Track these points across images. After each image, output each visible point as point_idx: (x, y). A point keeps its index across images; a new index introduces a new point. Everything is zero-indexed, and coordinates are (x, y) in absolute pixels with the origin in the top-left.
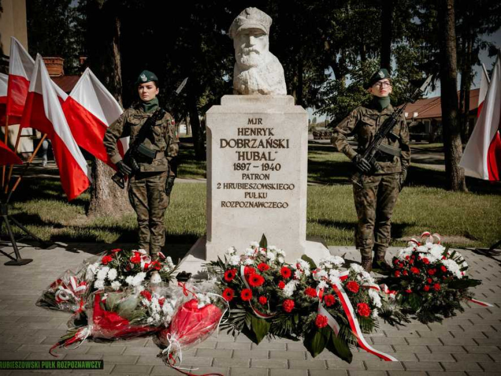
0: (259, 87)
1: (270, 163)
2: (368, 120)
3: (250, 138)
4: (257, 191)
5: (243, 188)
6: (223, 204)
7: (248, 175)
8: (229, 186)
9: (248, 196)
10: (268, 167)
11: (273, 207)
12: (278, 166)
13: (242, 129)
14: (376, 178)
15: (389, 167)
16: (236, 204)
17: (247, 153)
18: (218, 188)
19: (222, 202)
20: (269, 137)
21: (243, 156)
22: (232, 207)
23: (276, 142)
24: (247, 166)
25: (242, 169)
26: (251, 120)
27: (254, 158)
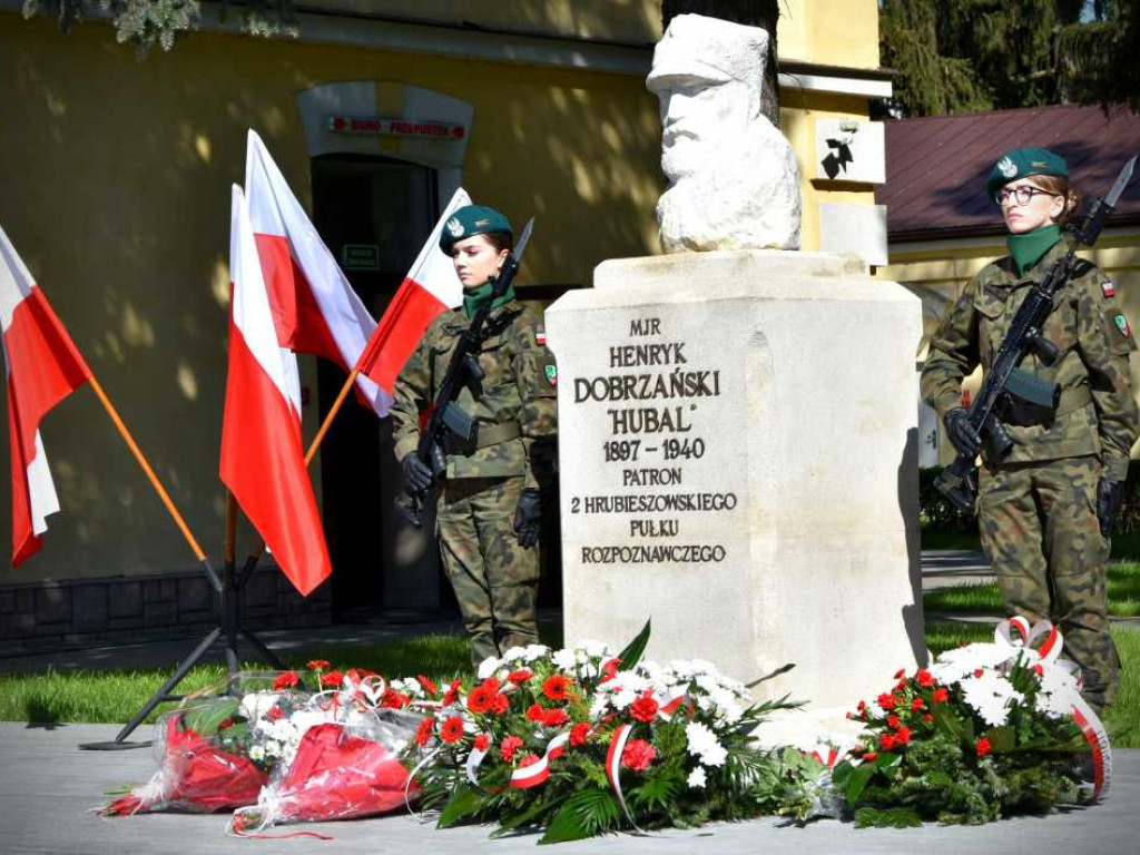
0: (682, 232)
1: (681, 437)
2: (988, 303)
3: (636, 371)
4: (656, 517)
5: (627, 510)
6: (587, 554)
7: (635, 474)
8: (597, 504)
9: (637, 531)
10: (678, 448)
11: (694, 560)
12: (698, 445)
13: (619, 349)
14: (1015, 476)
15: (1037, 440)
16: (614, 555)
17: (632, 412)
18: (575, 511)
19: (584, 549)
20: (677, 366)
21: (624, 422)
22: (606, 562)
23: (691, 379)
24: (633, 448)
25: (624, 459)
26: (636, 323)
27: (647, 426)
